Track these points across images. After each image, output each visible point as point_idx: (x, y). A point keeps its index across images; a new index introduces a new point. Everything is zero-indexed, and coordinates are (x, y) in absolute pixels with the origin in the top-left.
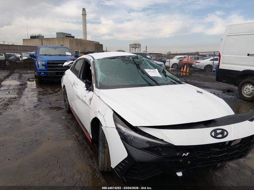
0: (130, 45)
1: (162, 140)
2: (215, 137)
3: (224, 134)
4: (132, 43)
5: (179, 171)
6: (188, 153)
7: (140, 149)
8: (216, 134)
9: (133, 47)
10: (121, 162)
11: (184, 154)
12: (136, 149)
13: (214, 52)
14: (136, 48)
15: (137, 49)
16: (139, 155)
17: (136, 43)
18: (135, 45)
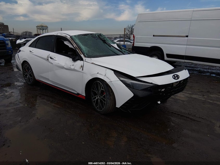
0: (37, 27)
1: (152, 83)
2: (175, 79)
3: (178, 77)
4: (39, 25)
5: (158, 101)
6: (164, 89)
7: (140, 90)
8: (175, 77)
9: (40, 29)
10: (127, 101)
11: (162, 90)
12: (138, 91)
13: (120, 35)
14: (43, 29)
15: (44, 31)
16: (140, 94)
17: (43, 25)
18: (42, 26)
